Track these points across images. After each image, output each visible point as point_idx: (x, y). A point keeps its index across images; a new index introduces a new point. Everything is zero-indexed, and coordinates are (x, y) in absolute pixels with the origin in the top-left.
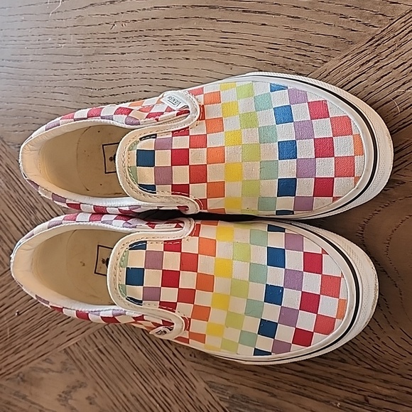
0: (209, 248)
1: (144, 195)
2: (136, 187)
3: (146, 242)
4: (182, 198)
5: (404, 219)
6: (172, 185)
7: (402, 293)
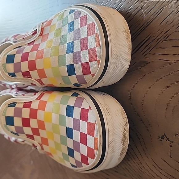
0: (43, 106)
1: (11, 78)
2: (7, 74)
3: (16, 103)
4: (29, 79)
5: (150, 86)
6: (22, 72)
7: (151, 135)
